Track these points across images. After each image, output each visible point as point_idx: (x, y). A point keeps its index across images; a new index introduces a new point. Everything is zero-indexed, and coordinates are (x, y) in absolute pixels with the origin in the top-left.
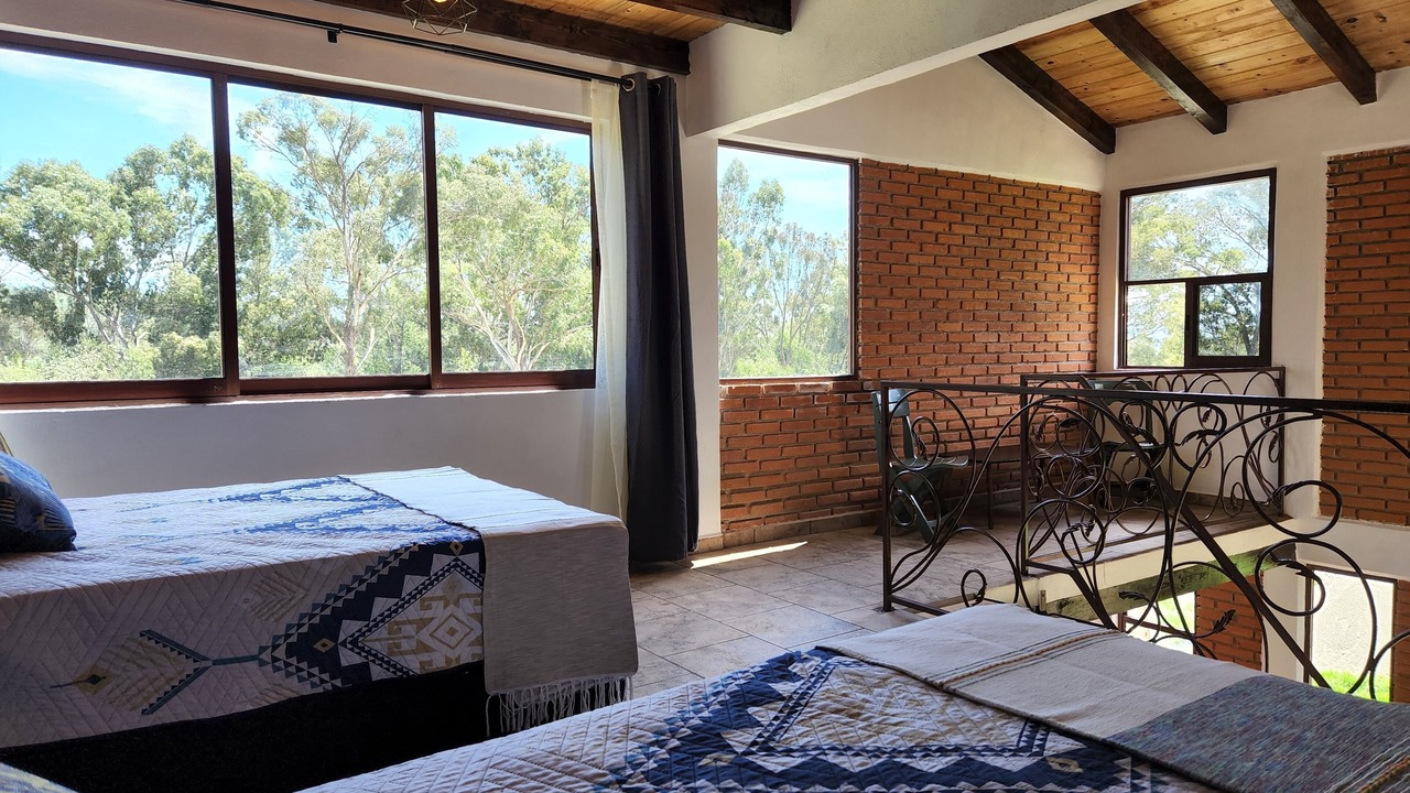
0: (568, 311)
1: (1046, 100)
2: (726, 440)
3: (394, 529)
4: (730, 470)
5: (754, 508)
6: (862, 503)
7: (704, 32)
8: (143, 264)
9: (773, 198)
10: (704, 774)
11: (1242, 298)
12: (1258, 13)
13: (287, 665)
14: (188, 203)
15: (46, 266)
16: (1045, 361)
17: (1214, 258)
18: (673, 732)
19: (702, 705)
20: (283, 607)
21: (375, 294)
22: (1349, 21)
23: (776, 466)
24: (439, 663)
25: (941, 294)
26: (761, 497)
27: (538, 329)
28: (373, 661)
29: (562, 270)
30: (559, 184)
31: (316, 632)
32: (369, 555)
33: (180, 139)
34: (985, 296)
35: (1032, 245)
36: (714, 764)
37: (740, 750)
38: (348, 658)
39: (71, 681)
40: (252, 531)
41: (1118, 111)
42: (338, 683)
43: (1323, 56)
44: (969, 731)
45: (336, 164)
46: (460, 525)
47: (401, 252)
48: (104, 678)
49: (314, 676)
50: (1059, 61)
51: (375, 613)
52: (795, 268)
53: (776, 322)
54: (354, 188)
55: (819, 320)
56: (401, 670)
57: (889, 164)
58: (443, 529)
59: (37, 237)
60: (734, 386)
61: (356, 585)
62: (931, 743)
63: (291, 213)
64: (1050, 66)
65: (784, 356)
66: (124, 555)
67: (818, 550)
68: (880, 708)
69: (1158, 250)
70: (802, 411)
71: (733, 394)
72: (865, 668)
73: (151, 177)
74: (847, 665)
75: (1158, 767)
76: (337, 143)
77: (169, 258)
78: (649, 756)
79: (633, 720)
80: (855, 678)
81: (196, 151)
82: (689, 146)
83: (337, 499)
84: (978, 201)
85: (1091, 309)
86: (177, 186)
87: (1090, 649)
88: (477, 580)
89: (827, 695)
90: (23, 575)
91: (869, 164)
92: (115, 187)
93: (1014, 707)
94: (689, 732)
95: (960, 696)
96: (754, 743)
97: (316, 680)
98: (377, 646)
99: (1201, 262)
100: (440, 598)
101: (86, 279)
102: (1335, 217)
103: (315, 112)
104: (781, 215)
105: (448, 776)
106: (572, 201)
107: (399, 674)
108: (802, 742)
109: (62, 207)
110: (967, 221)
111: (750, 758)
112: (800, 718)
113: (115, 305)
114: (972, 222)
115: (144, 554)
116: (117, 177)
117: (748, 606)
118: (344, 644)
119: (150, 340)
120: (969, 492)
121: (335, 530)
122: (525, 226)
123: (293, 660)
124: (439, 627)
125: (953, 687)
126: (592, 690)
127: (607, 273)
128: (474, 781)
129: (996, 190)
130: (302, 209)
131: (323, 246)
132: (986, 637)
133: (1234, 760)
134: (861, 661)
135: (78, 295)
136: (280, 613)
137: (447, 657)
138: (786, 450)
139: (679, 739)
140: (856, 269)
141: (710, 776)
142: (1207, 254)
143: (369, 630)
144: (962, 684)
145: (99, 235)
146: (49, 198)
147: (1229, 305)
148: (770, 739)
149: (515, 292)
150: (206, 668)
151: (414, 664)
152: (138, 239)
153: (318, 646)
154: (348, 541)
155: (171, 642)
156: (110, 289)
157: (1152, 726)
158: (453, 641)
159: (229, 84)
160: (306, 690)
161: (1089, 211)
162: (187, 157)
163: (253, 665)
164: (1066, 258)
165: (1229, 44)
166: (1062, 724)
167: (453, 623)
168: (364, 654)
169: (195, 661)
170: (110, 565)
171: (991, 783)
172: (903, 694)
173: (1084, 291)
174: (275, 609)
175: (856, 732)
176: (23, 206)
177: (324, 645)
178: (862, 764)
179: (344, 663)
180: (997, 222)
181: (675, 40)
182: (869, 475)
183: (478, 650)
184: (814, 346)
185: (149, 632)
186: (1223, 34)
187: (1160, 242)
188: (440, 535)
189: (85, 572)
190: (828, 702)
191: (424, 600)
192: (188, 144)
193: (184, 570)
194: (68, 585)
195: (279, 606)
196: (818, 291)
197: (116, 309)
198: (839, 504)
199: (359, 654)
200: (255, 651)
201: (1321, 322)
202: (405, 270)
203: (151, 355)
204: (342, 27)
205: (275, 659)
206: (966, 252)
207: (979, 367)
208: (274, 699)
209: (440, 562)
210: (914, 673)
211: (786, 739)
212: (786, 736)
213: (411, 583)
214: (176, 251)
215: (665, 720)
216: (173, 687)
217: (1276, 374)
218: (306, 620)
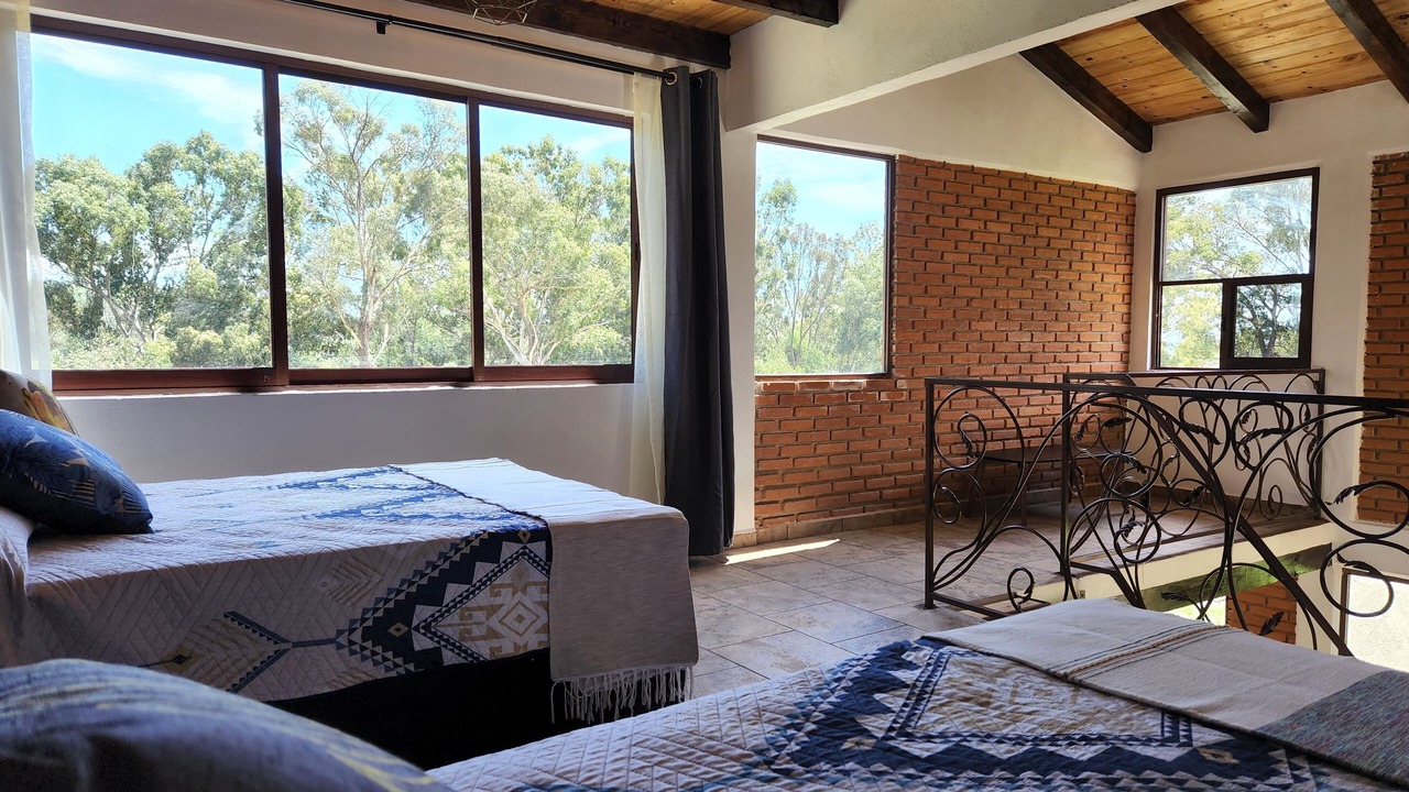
0: (580, 310)
1: (1084, 98)
2: (760, 437)
3: (459, 516)
4: (764, 466)
5: (787, 504)
6: (894, 502)
7: (747, 25)
8: (161, 258)
9: (785, 199)
10: (851, 757)
11: (1259, 303)
12: (1307, 9)
13: (363, 648)
14: (205, 198)
15: (67, 261)
16: (1078, 361)
17: (1231, 261)
18: (807, 716)
19: (826, 691)
20: (359, 591)
21: (388, 291)
22: (1401, 18)
23: (809, 463)
24: (508, 649)
25: (975, 293)
26: (794, 493)
27: (549, 327)
28: (445, 646)
29: (575, 268)
30: (571, 182)
31: (391, 616)
32: (441, 541)
33: (196, 135)
34: (1019, 295)
35: (1067, 244)
36: (857, 748)
37: (880, 735)
38: (421, 643)
39: (158, 661)
40: (320, 517)
41: (1157, 109)
42: (411, 667)
43: (1373, 53)
44: (1107, 721)
45: (350, 160)
46: (524, 514)
47: (415, 249)
48: (190, 658)
49: (388, 660)
50: (1098, 58)
51: (448, 598)
52: (806, 268)
53: (786, 322)
54: (369, 185)
55: (829, 321)
56: (471, 655)
57: (926, 161)
58: (508, 517)
59: (56, 231)
60: (768, 383)
61: (429, 571)
62: (1072, 731)
63: (304, 209)
64: (1089, 63)
65: (794, 355)
66: (202, 538)
67: (853, 548)
68: (1009, 697)
69: (1174, 253)
70: (836, 408)
71: (768, 391)
72: (979, 659)
73: (169, 173)
74: (962, 655)
75: (1314, 758)
76: (352, 140)
77: (186, 253)
78: (790, 738)
79: (762, 703)
80: (973, 667)
81: (213, 147)
82: (730, 140)
83: (394, 487)
84: (1014, 199)
85: (1123, 309)
86: (193, 181)
87: (1205, 642)
88: (543, 569)
89: (951, 683)
90: (108, 556)
91: (906, 160)
92: (133, 183)
93: (1149, 698)
94: (823, 716)
95: (1087, 687)
96: (891, 729)
97: (389, 664)
98: (449, 632)
99: (1217, 265)
100: (509, 585)
101: (104, 273)
102: (1380, 217)
103: (331, 110)
104: (794, 215)
105: (594, 753)
106: (585, 200)
107: (470, 659)
108: (940, 728)
109: (81, 201)
110: (1002, 219)
111: (892, 743)
112: (930, 705)
113: (133, 299)
114: (1008, 220)
115: (221, 537)
116: (134, 172)
117: (789, 601)
118: (417, 629)
119: (167, 334)
120: (1017, 490)
121: (402, 517)
122: (539, 224)
123: (369, 644)
124: (508, 613)
125: (1079, 678)
126: (653, 680)
127: (647, 268)
128: (622, 759)
129: (1031, 187)
130: (316, 206)
131: (337, 242)
132: (1095, 630)
133: (1392, 752)
134: (974, 651)
135: (96, 289)
136: (357, 597)
137: (515, 644)
138: (819, 447)
139: (814, 723)
140: (891, 266)
141: (857, 759)
142: (1224, 258)
143: (442, 616)
144: (1086, 676)
145: (118, 230)
146: (67, 192)
147: (1245, 309)
148: (905, 725)
149: (527, 290)
150: (286, 651)
151: (484, 650)
152: (156, 234)
153: (392, 630)
154: (418, 528)
155: (252, 623)
156: (128, 283)
157: (1297, 718)
158: (521, 627)
159: (280, 76)
160: (380, 673)
161: (1124, 210)
162: (204, 153)
163: (331, 648)
164: (1101, 257)
165: (1275, 41)
166: (1205, 715)
167: (521, 610)
168: (436, 639)
169: (276, 643)
170: (191, 547)
171: (1148, 772)
172: (1028, 685)
173: (1118, 291)
174: (352, 593)
175: (990, 719)
176: (42, 201)
177: (398, 630)
178: (1009, 752)
179: (417, 647)
180: (1031, 220)
181: (716, 33)
182: (900, 473)
183: (544, 637)
184: (824, 347)
185: (233, 613)
186: (1269, 30)
187: (1176, 245)
188: (507, 523)
189: (169, 554)
190: (954, 690)
191: (493, 587)
192: (204, 141)
193: (264, 553)
194: (156, 567)
195: (355, 590)
196: (829, 292)
197: (134, 303)
198: (873, 502)
199: (431, 639)
200: (332, 634)
201: (1363, 324)
202: (418, 268)
203: (167, 349)
204: (391, 18)
205: (351, 643)
206: (1001, 250)
207: (1012, 366)
208: (349, 682)
209: (509, 549)
210: (1035, 663)
211: (922, 725)
212: (920, 722)
213: (482, 569)
214: (192, 246)
215: (796, 704)
216: (255, 668)
217: (1316, 376)
218: (381, 605)
